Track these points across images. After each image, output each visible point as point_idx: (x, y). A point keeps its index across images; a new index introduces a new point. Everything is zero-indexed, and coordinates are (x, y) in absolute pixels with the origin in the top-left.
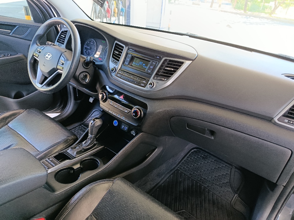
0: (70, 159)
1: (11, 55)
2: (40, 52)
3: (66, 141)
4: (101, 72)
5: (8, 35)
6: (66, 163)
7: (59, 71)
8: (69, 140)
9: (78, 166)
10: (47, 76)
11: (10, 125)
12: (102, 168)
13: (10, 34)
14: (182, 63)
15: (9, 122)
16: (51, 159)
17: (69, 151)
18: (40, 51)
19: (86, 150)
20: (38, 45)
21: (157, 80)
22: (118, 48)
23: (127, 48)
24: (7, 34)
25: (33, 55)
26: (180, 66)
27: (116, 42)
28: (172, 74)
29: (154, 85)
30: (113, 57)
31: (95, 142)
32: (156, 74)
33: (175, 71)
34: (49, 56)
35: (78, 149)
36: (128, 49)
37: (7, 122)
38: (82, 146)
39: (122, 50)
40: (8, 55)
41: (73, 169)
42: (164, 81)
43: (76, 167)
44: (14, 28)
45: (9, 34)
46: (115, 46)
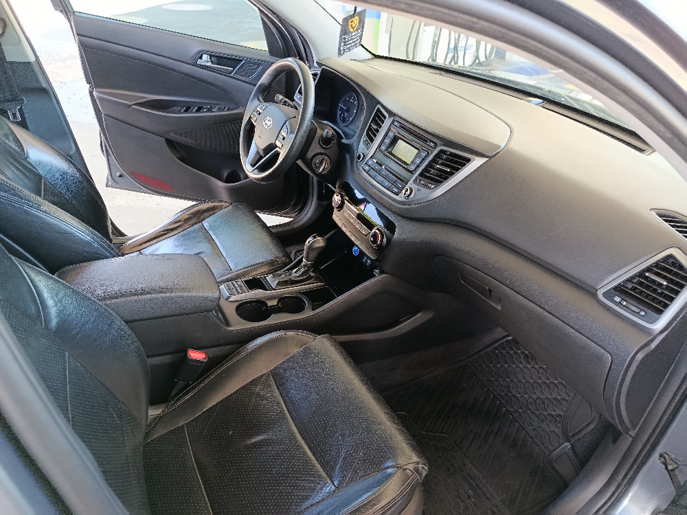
0: (266, 289)
1: (228, 109)
2: (259, 114)
3: (271, 263)
4: (348, 157)
5: (227, 76)
6: (258, 293)
7: (277, 149)
8: (276, 263)
9: (274, 302)
10: (262, 154)
11: (206, 224)
12: (308, 313)
13: (232, 75)
14: (468, 160)
15: (204, 219)
16: (239, 283)
17: (269, 278)
18: (261, 111)
19: (293, 283)
20: (260, 101)
21: (419, 184)
22: (379, 118)
23: (391, 119)
24: (227, 74)
25: (250, 117)
26: (463, 165)
27: (379, 106)
28: (446, 178)
29: (411, 193)
30: (368, 134)
31: (312, 274)
32: (421, 175)
33: (451, 174)
34: (269, 122)
35: (284, 278)
36: (393, 123)
37: (202, 217)
38: (291, 275)
39: (383, 122)
40: (225, 108)
41: (266, 305)
42: (430, 188)
43: (270, 303)
44: (237, 65)
45: (230, 73)
46: (376, 115)
